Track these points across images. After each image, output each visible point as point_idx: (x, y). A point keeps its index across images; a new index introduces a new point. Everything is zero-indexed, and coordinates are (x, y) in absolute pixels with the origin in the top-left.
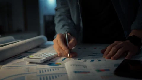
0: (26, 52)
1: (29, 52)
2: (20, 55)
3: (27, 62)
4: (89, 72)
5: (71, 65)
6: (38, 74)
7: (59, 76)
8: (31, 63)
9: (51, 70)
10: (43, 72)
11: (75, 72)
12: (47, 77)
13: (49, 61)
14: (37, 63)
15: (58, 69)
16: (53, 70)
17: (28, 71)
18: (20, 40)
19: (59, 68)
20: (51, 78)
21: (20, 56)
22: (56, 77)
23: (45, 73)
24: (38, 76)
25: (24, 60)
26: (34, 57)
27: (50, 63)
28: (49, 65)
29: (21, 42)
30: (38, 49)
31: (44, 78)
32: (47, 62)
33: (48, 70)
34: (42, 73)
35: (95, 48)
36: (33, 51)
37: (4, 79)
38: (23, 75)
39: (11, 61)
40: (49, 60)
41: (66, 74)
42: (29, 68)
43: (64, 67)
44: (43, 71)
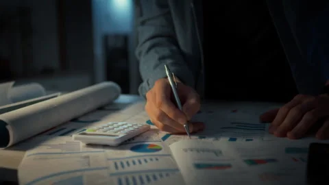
0: (75, 120)
1: (81, 119)
2: (63, 127)
3: (82, 144)
4: (229, 166)
5: (186, 150)
6: (113, 170)
7: (161, 176)
8: (90, 145)
9: (140, 162)
10: (123, 166)
11: (198, 166)
12: (134, 179)
13: (132, 142)
14: (105, 146)
15: (157, 159)
16: (146, 161)
17: (89, 164)
18: (59, 94)
19: (158, 157)
20: (145, 179)
21: (63, 129)
22: (155, 178)
23: (127, 169)
24: (112, 175)
25: (76, 139)
26: (97, 132)
27: (135, 145)
28: (133, 149)
29: (61, 98)
30: (102, 112)
31: (127, 180)
32: (128, 143)
33: (134, 163)
34: (120, 170)
35: (234, 111)
36: (91, 117)
37: (34, 182)
38: (78, 174)
39: (45, 140)
40: (133, 139)
41: (177, 170)
42: (87, 157)
43: (170, 155)
44: (122, 164)
